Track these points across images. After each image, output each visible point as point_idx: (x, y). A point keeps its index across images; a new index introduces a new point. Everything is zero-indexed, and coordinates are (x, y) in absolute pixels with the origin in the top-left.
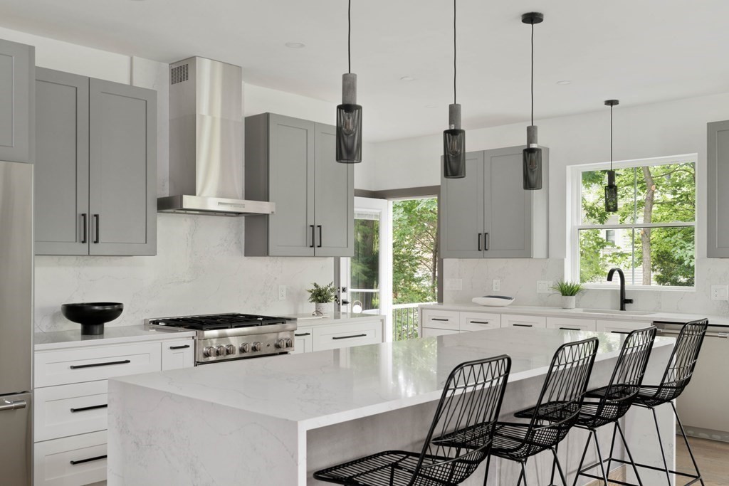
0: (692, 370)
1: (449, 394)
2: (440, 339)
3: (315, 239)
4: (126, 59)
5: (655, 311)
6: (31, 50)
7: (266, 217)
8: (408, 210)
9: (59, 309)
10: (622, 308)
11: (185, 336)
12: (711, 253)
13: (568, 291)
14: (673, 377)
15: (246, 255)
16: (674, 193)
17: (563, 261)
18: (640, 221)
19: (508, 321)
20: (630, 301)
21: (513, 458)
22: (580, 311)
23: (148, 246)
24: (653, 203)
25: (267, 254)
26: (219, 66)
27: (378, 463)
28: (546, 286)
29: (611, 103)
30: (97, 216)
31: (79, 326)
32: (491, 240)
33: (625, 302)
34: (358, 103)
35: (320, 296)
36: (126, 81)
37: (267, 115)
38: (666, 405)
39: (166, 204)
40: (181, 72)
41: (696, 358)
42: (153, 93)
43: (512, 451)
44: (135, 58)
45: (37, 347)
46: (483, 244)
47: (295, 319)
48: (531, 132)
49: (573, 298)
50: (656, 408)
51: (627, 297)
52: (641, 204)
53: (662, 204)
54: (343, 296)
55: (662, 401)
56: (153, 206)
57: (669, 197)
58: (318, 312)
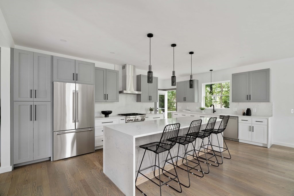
0: (226, 126)
1: (165, 131)
2: (176, 118)
3: (150, 99)
4: (114, 65)
5: (221, 113)
6: (94, 64)
7: (140, 94)
8: (172, 93)
9: (101, 112)
10: (214, 113)
11: (124, 117)
12: (233, 101)
13: (202, 109)
14: (222, 127)
15: (137, 102)
16: (228, 89)
17: (201, 103)
18: (220, 95)
19: (189, 115)
20: (215, 111)
21: (183, 144)
22: (205, 113)
23: (117, 100)
24: (223, 91)
25: (141, 102)
26: (133, 66)
27: (153, 144)
28: (198, 108)
29: (211, 70)
30: (107, 95)
31: (104, 115)
32: (186, 98)
33: (214, 111)
34: (152, 71)
35: (151, 110)
36: (114, 69)
37: (140, 75)
38: (220, 134)
39: (121, 92)
40: (124, 67)
41: (227, 124)
42: (118, 71)
43: (182, 143)
44: (115, 65)
45: (95, 119)
46: (185, 99)
47: (146, 114)
48: (191, 76)
49: (203, 110)
50: (217, 134)
51: (215, 110)
52: (220, 91)
53: (225, 91)
54: (157, 110)
55: (219, 133)
56: (118, 93)
57: (227, 90)
58: (151, 113)
